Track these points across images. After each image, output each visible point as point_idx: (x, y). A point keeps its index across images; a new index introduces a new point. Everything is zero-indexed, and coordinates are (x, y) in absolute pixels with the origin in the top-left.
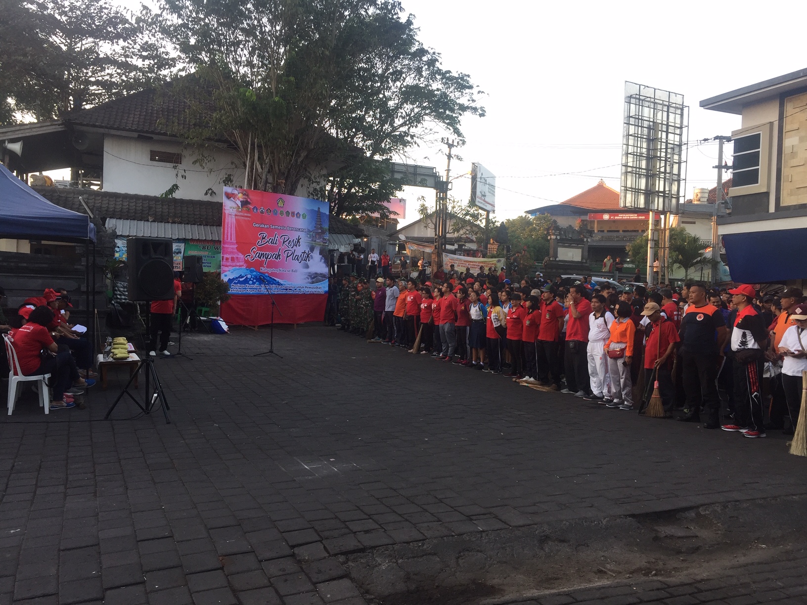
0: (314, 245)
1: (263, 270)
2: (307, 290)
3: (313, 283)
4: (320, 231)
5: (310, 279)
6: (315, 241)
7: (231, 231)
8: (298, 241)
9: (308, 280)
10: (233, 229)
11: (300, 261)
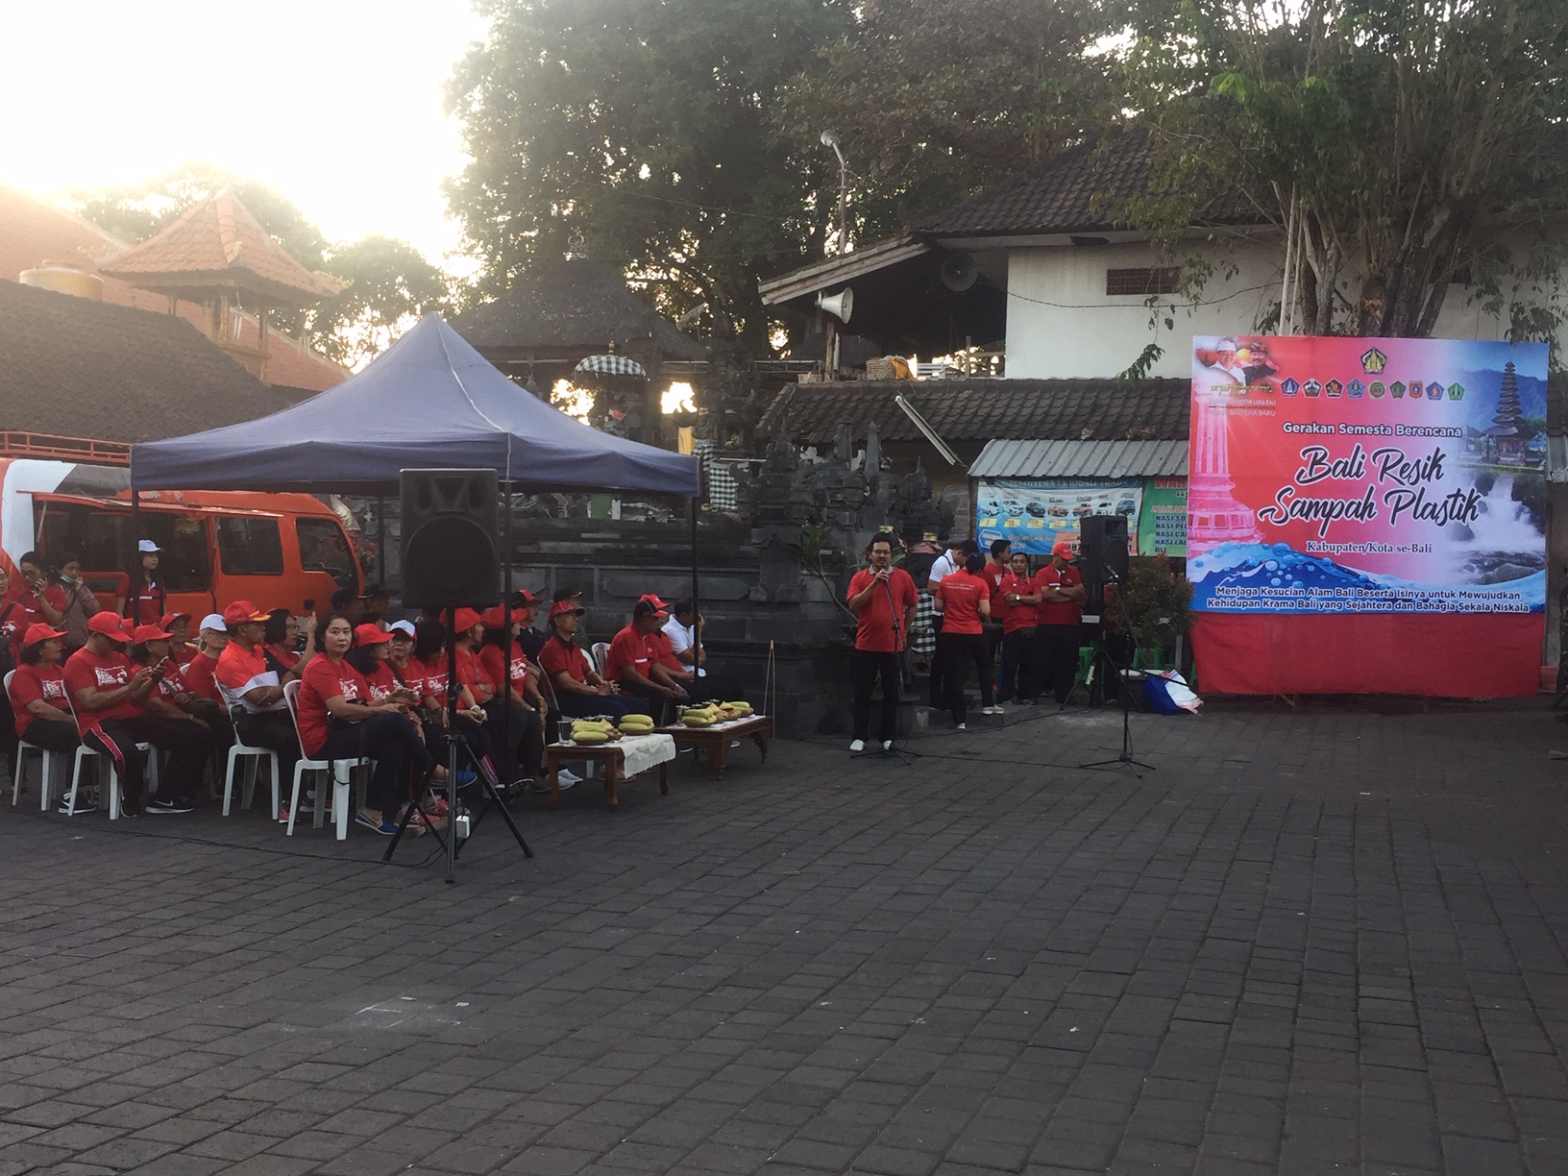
0: (1492, 471)
1: (1315, 546)
2: (1466, 601)
3: (1488, 581)
4: (1515, 430)
5: (1477, 570)
6: (1497, 461)
7: (1216, 447)
8: (1436, 464)
9: (1467, 575)
10: (1220, 445)
11: (1440, 521)
